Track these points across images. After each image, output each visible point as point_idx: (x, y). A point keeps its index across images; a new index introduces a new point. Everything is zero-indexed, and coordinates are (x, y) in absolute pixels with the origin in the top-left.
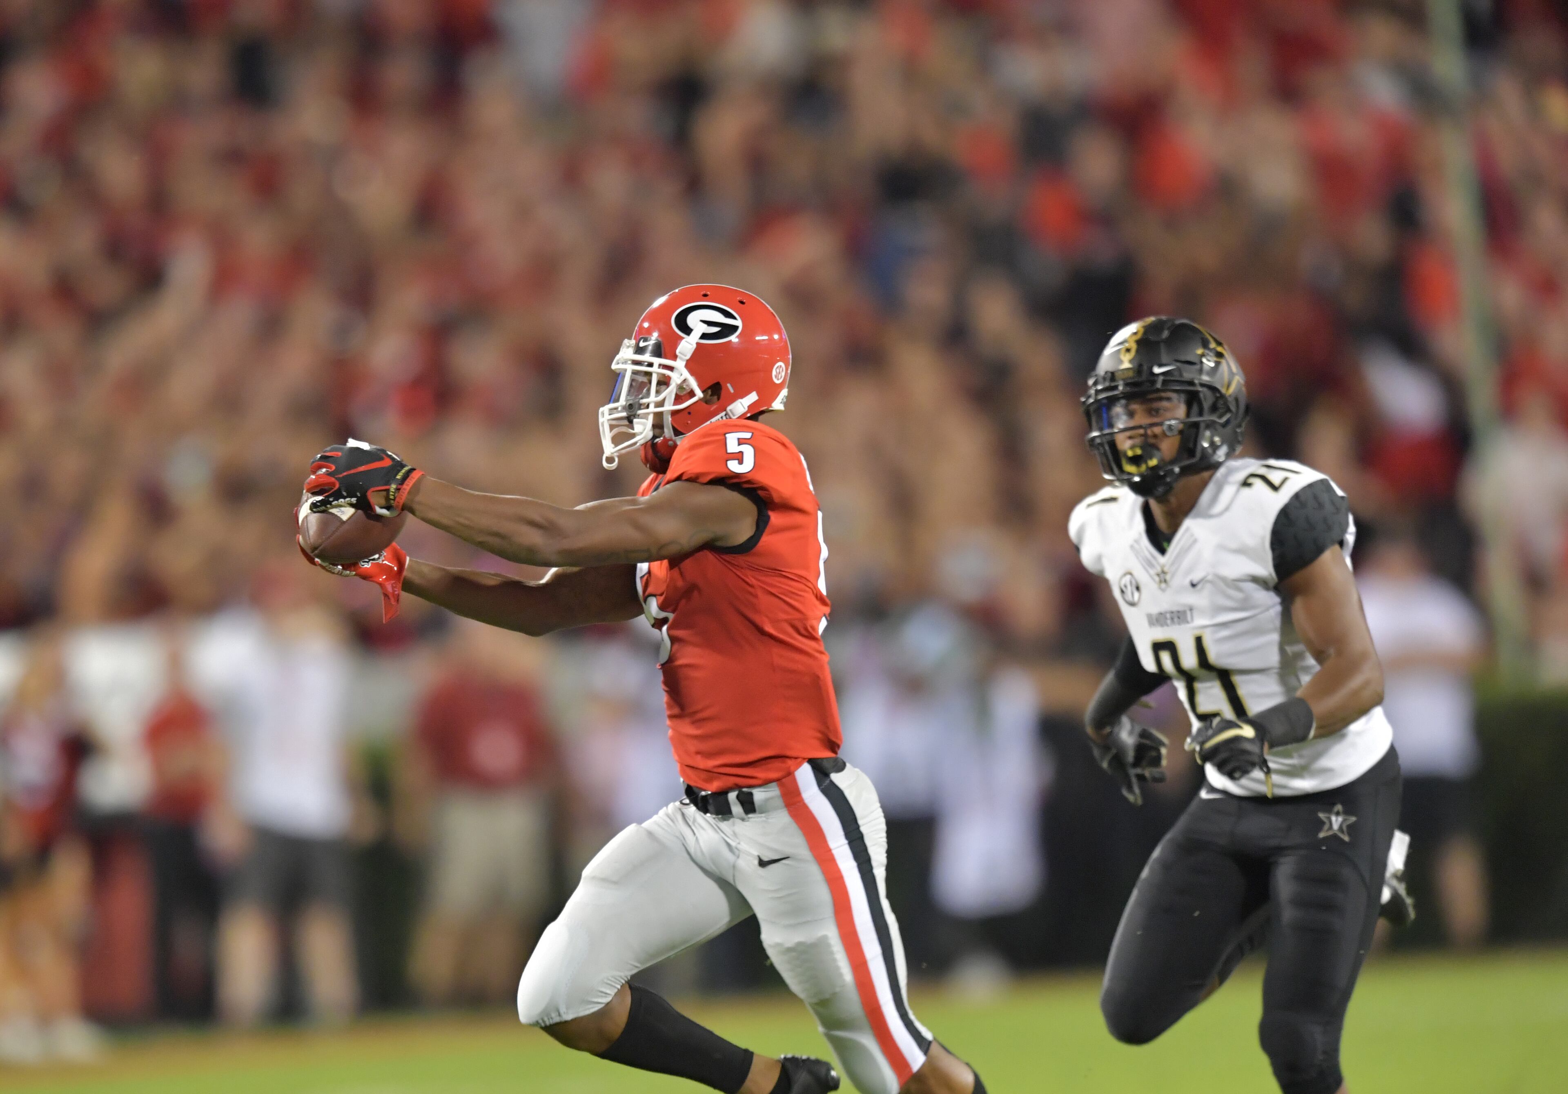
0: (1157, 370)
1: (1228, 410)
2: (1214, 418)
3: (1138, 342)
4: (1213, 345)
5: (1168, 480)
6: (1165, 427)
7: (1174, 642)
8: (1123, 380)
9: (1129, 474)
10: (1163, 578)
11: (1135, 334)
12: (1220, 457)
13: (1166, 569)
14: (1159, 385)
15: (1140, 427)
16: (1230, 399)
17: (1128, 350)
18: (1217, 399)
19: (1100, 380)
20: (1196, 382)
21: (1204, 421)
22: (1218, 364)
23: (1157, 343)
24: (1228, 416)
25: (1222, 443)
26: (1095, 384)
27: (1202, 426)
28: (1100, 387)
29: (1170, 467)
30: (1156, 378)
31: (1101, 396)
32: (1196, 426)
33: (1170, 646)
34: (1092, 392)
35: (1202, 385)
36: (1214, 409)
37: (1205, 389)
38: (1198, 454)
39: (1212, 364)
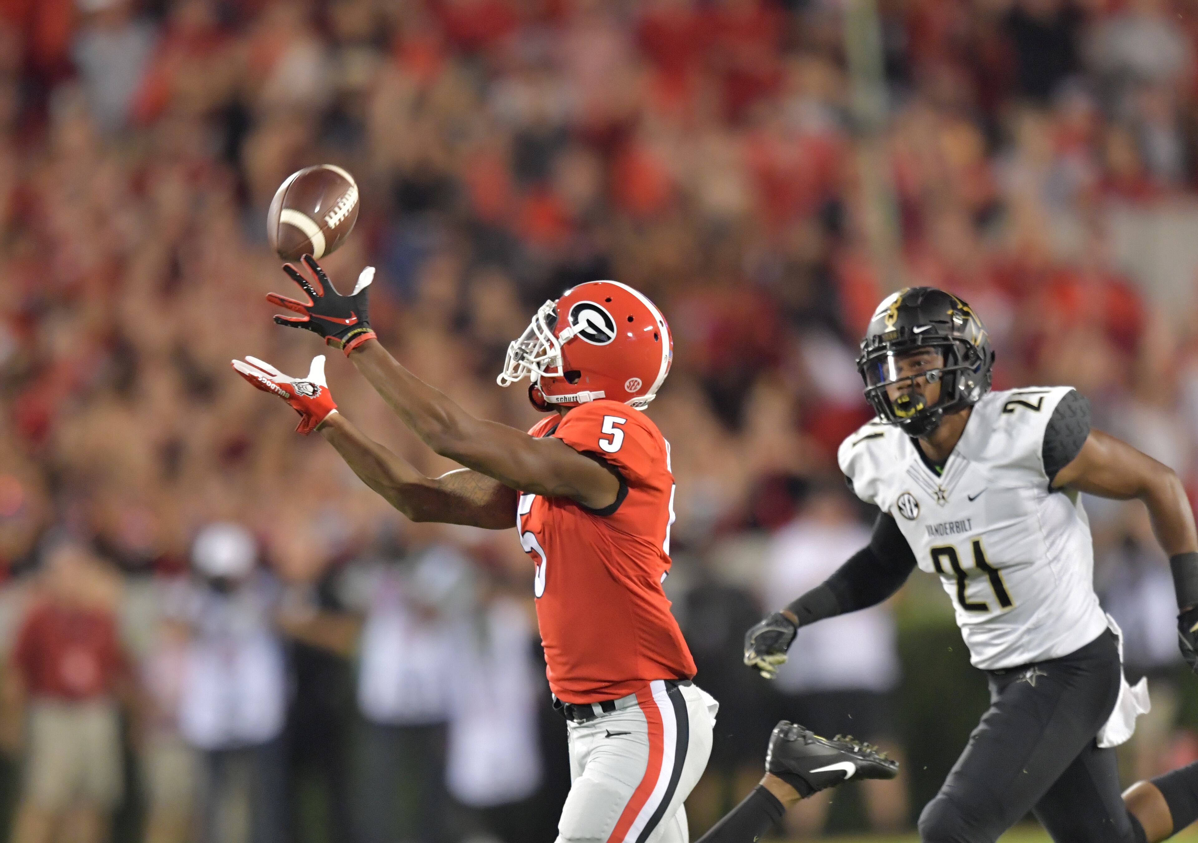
0: (916, 330)
1: (978, 358)
2: (967, 364)
3: (899, 309)
4: (960, 306)
5: (934, 419)
6: (928, 376)
7: (953, 548)
8: (890, 341)
9: (901, 417)
10: (941, 495)
11: (896, 302)
12: (974, 397)
13: (942, 488)
14: (919, 343)
15: (907, 378)
16: (978, 349)
17: (891, 316)
18: (968, 350)
19: (871, 342)
20: (950, 337)
21: (959, 369)
22: (965, 321)
23: (915, 309)
24: (978, 363)
25: (975, 386)
26: (867, 346)
27: (959, 372)
28: (870, 349)
29: (935, 409)
30: (917, 337)
31: (873, 356)
32: (954, 373)
33: (950, 552)
34: (865, 353)
35: (955, 339)
36: (966, 357)
37: (957, 343)
38: (957, 396)
39: (961, 322)
